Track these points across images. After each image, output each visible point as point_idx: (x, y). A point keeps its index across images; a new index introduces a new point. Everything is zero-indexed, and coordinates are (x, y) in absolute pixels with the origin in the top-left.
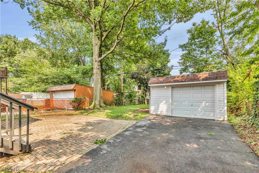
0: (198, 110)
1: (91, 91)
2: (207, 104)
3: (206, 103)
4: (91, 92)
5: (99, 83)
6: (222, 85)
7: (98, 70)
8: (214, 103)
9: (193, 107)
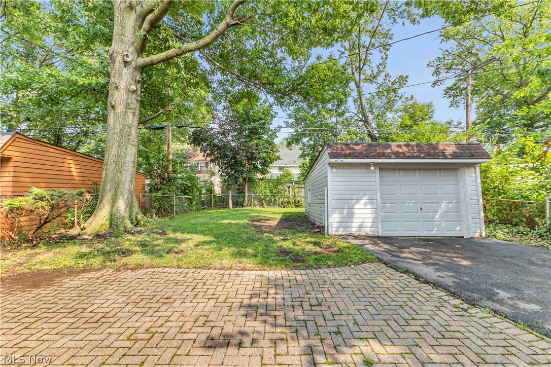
0: (435, 220)
1: (78, 167)
2: (450, 206)
3: (448, 203)
4: (78, 170)
5: (133, 141)
6: (473, 170)
7: (134, 96)
8: (459, 203)
9: (424, 214)
